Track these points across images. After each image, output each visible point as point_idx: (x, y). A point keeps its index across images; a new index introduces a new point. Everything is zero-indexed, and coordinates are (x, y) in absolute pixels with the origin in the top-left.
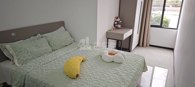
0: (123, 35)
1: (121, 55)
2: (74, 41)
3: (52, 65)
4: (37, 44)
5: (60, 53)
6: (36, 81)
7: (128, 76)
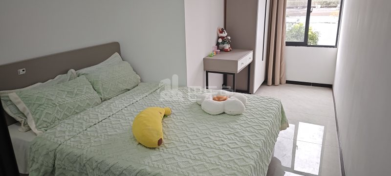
0: (237, 62)
1: (237, 100)
2: (142, 81)
3: (106, 126)
4: (70, 88)
5: (118, 103)
6: (78, 159)
7: (256, 137)
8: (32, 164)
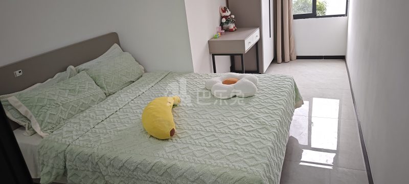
0: (243, 41)
1: (248, 81)
2: (146, 71)
3: (114, 122)
4: (72, 86)
5: (124, 97)
6: (90, 158)
7: (272, 117)
8: (43, 167)
